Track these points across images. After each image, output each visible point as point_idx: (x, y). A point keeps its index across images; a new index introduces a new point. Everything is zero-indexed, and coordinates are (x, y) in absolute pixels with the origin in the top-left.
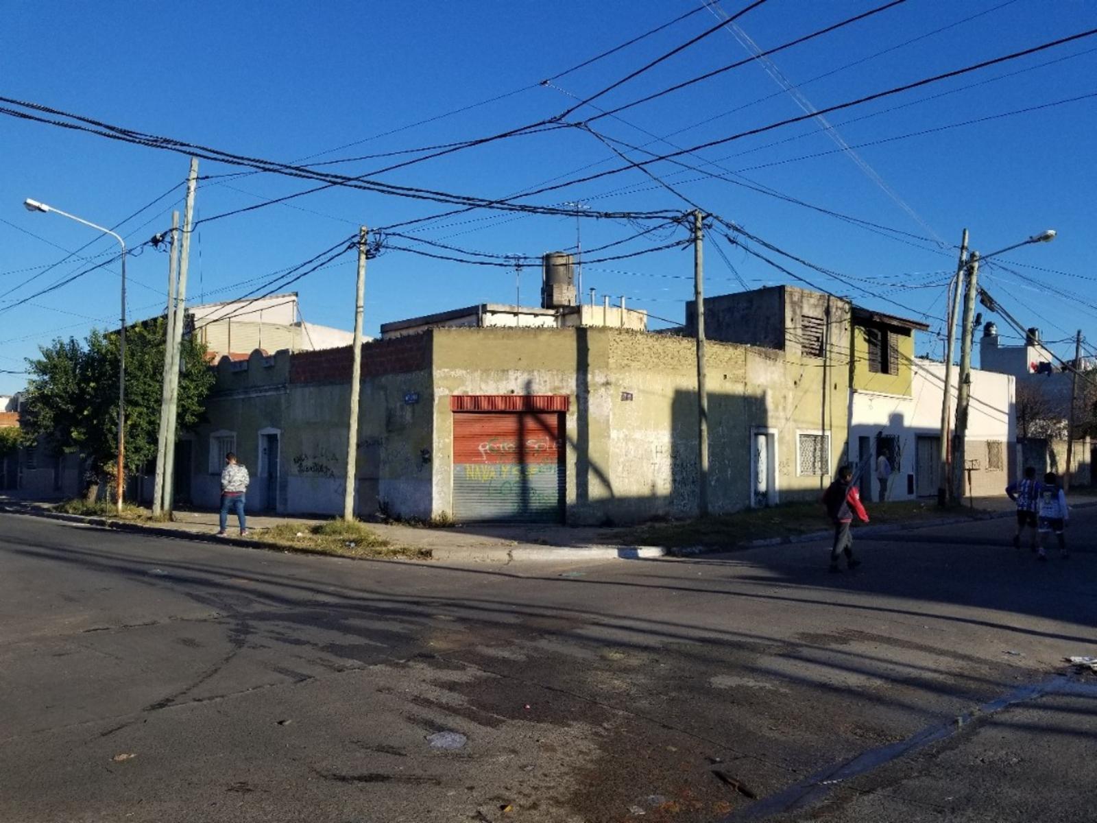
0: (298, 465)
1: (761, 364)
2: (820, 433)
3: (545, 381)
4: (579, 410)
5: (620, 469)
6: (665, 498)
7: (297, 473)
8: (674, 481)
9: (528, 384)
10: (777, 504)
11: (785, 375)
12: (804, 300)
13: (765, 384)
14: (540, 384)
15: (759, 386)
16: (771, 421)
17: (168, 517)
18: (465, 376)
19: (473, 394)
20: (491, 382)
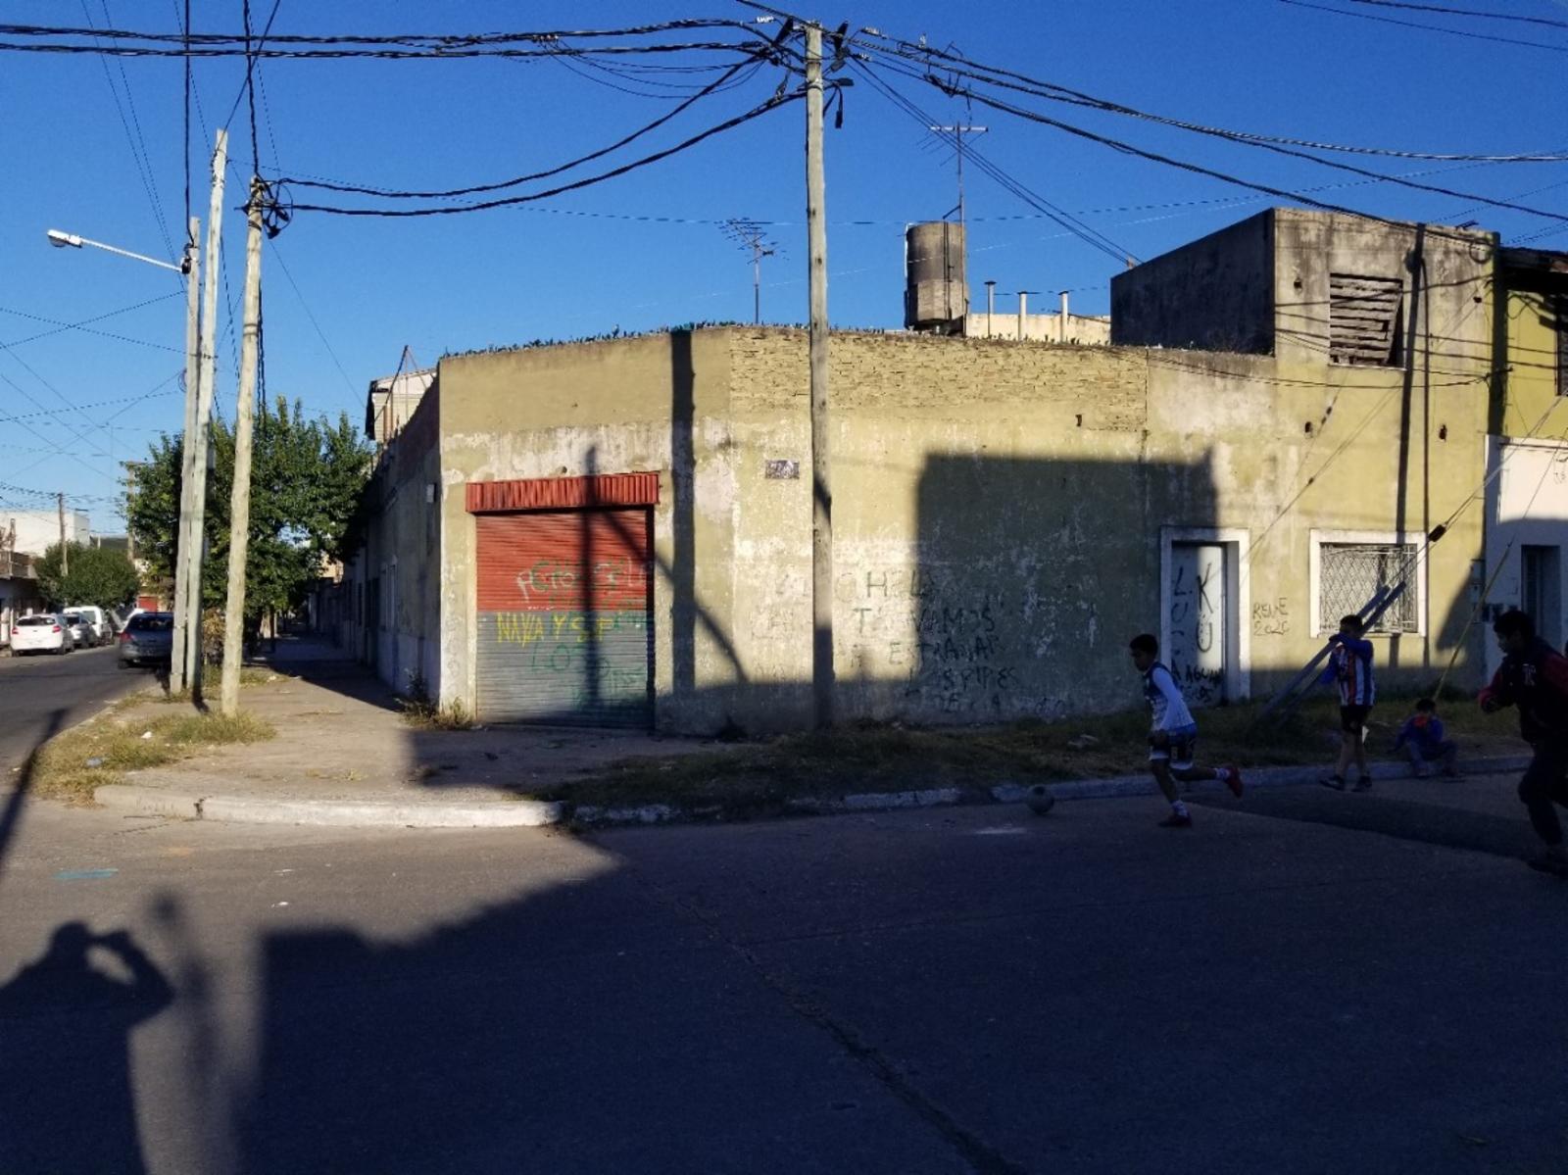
1: (1199, 389)
2: (1392, 539)
3: (618, 447)
4: (676, 501)
5: (764, 619)
6: (895, 683)
8: (922, 646)
9: (591, 455)
10: (1243, 698)
11: (1273, 409)
12: (1335, 239)
13: (1209, 430)
14: (609, 453)
15: (1188, 437)
16: (1226, 516)
18: (489, 444)
19: (502, 479)
20: (530, 454)
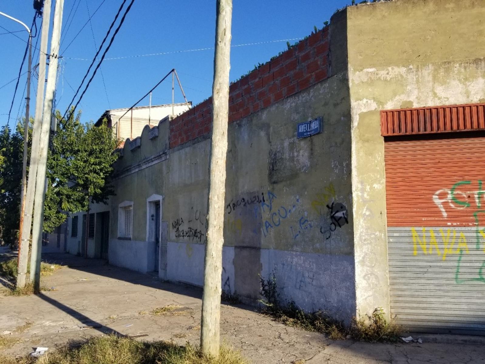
0: (175, 230)
7: (174, 238)
17: (32, 288)
18: (405, 76)
19: (422, 105)
20: (455, 83)
